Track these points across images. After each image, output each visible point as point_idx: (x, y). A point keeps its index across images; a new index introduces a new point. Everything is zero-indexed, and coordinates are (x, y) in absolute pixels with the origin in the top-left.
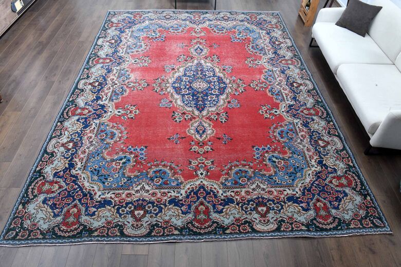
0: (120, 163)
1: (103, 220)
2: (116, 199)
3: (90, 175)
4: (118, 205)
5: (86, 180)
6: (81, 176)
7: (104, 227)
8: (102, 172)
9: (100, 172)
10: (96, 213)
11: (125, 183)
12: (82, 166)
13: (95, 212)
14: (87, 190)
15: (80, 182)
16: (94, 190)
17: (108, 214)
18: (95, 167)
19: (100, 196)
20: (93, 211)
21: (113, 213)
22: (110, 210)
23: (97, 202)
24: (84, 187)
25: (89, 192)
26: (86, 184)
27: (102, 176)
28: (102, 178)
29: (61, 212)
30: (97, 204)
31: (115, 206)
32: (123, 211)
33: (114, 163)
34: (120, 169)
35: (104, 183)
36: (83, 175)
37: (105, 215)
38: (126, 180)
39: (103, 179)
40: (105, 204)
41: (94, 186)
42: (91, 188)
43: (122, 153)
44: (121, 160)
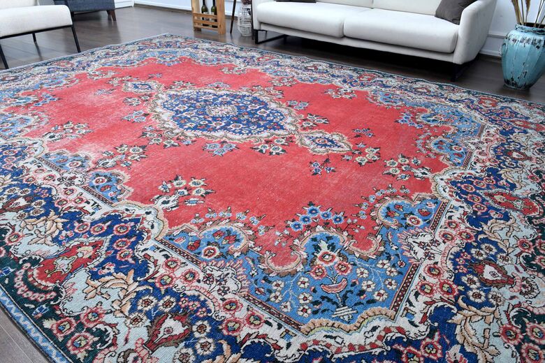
0: (326, 254)
1: (498, 342)
2: (437, 296)
3: (324, 320)
4: (457, 298)
5: (342, 334)
6: (316, 342)
7: (518, 347)
8: (334, 291)
9: (331, 296)
10: (468, 349)
11: (394, 266)
12: (280, 327)
13: (463, 350)
14: (379, 343)
15: (339, 351)
16: (387, 330)
17: (480, 326)
18: (305, 299)
19: (412, 323)
20: (459, 355)
21: (477, 314)
22: (468, 319)
23: (431, 335)
24: (362, 347)
25: (387, 343)
26: (357, 338)
27: (345, 297)
28: (353, 298)
30: (437, 337)
31: (456, 304)
32: (479, 296)
33: (318, 262)
34: (345, 259)
35: (372, 302)
36: (319, 335)
37: (480, 332)
38: (385, 262)
39: (356, 298)
40: (445, 322)
41: (375, 323)
42: (376, 333)
43: (297, 240)
44: (317, 248)
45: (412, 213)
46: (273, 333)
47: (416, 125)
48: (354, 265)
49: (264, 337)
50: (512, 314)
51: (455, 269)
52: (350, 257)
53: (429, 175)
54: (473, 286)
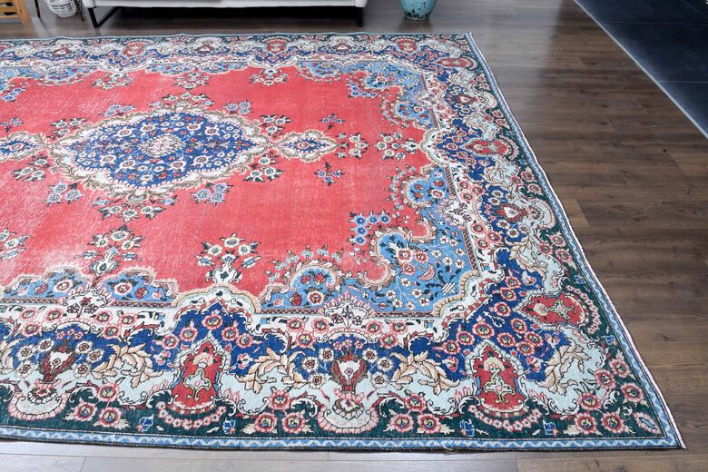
0: (401, 252)
1: (542, 257)
2: (492, 245)
3: (441, 301)
4: (503, 241)
5: (459, 303)
6: (449, 318)
7: (554, 255)
8: (430, 276)
9: (432, 282)
10: (531, 271)
11: (452, 238)
12: (419, 322)
13: (529, 273)
14: (484, 296)
15: (466, 315)
16: (482, 285)
17: (527, 253)
18: (417, 293)
19: (491, 272)
20: (529, 277)
21: (521, 246)
22: (518, 251)
23: (507, 274)
24: (477, 304)
25: (488, 293)
26: (469, 301)
27: (440, 278)
28: (446, 276)
29: (551, 332)
30: (511, 274)
31: (506, 246)
32: (513, 233)
33: (402, 261)
34: (417, 249)
35: (458, 271)
36: (447, 312)
37: (530, 256)
38: (444, 237)
40: (508, 261)
41: (472, 284)
42: (477, 290)
43: (371, 252)
44: (391, 251)
45: (431, 188)
46: (419, 328)
47: (369, 95)
48: (426, 250)
49: (415, 334)
50: (539, 235)
51: (489, 220)
52: (419, 246)
53: (418, 146)
54: (507, 228)
